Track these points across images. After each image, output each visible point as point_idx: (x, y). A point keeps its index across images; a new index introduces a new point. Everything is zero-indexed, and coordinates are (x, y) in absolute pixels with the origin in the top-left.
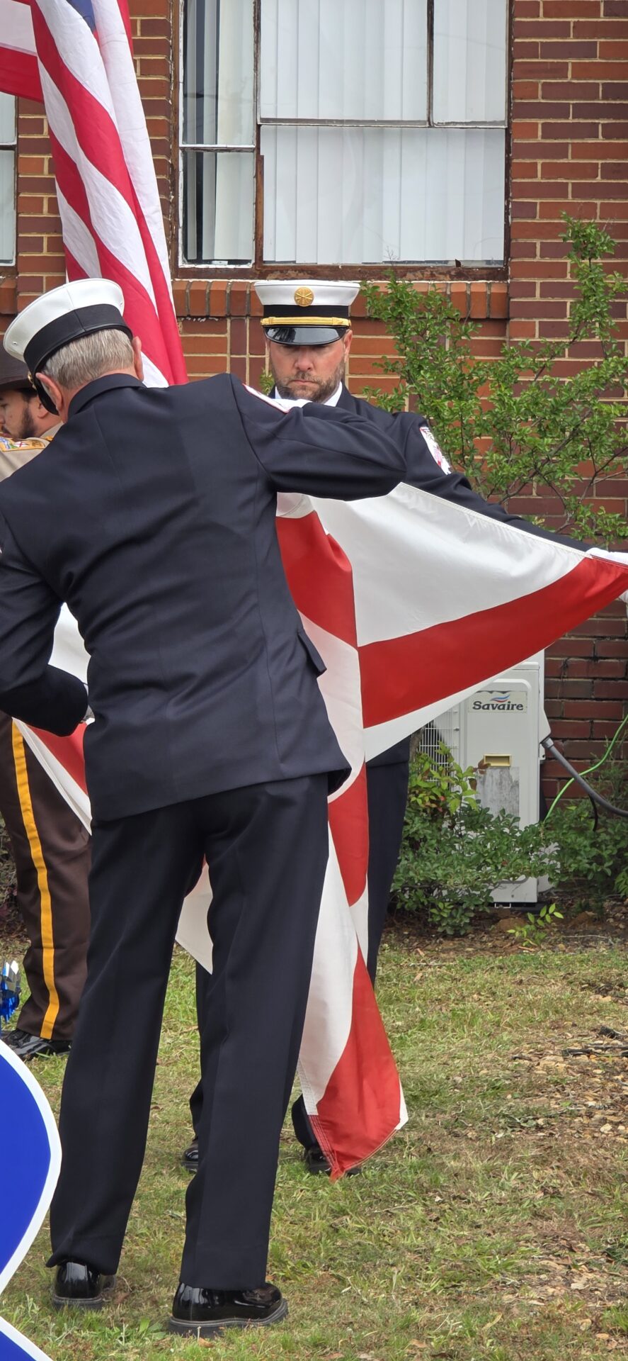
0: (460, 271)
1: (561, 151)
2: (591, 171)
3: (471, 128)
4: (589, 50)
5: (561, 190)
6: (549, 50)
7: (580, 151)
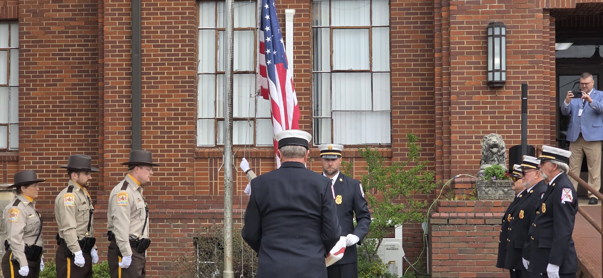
0: (380, 146)
1: (404, 117)
2: (411, 122)
3: (382, 112)
4: (410, 94)
5: (404, 126)
6: (400, 94)
7: (408, 117)
